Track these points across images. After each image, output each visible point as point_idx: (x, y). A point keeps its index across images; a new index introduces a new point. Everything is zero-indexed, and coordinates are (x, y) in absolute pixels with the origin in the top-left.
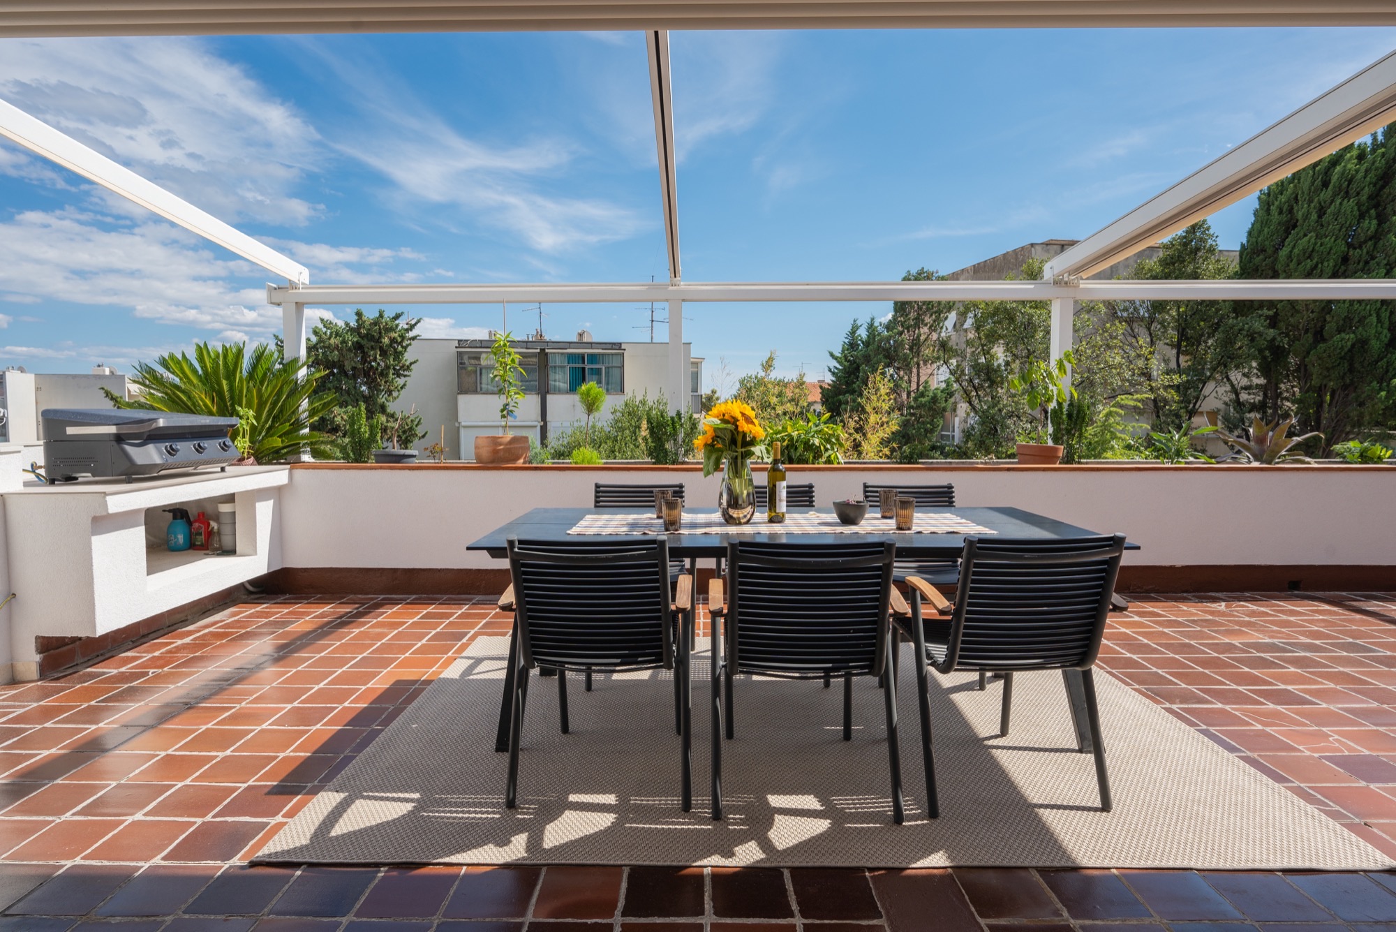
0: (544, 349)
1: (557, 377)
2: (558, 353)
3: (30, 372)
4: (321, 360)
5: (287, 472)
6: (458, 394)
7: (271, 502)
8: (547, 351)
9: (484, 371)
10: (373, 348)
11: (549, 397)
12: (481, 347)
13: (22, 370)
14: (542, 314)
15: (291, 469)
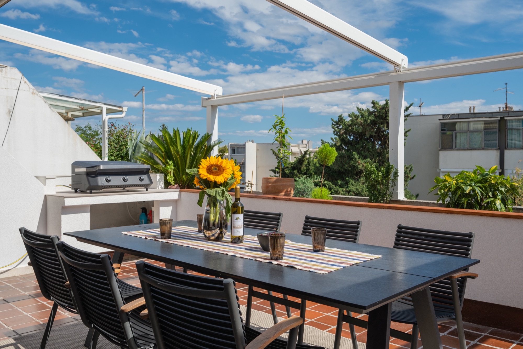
0: (504, 117)
1: (513, 137)
2: (515, 119)
3: (255, 143)
4: (355, 132)
5: (178, 193)
6: (440, 150)
7: (170, 208)
8: (505, 118)
9: (458, 134)
10: (382, 123)
11: (507, 152)
12: (459, 119)
13: (253, 142)
14: (508, 92)
15: (180, 192)
